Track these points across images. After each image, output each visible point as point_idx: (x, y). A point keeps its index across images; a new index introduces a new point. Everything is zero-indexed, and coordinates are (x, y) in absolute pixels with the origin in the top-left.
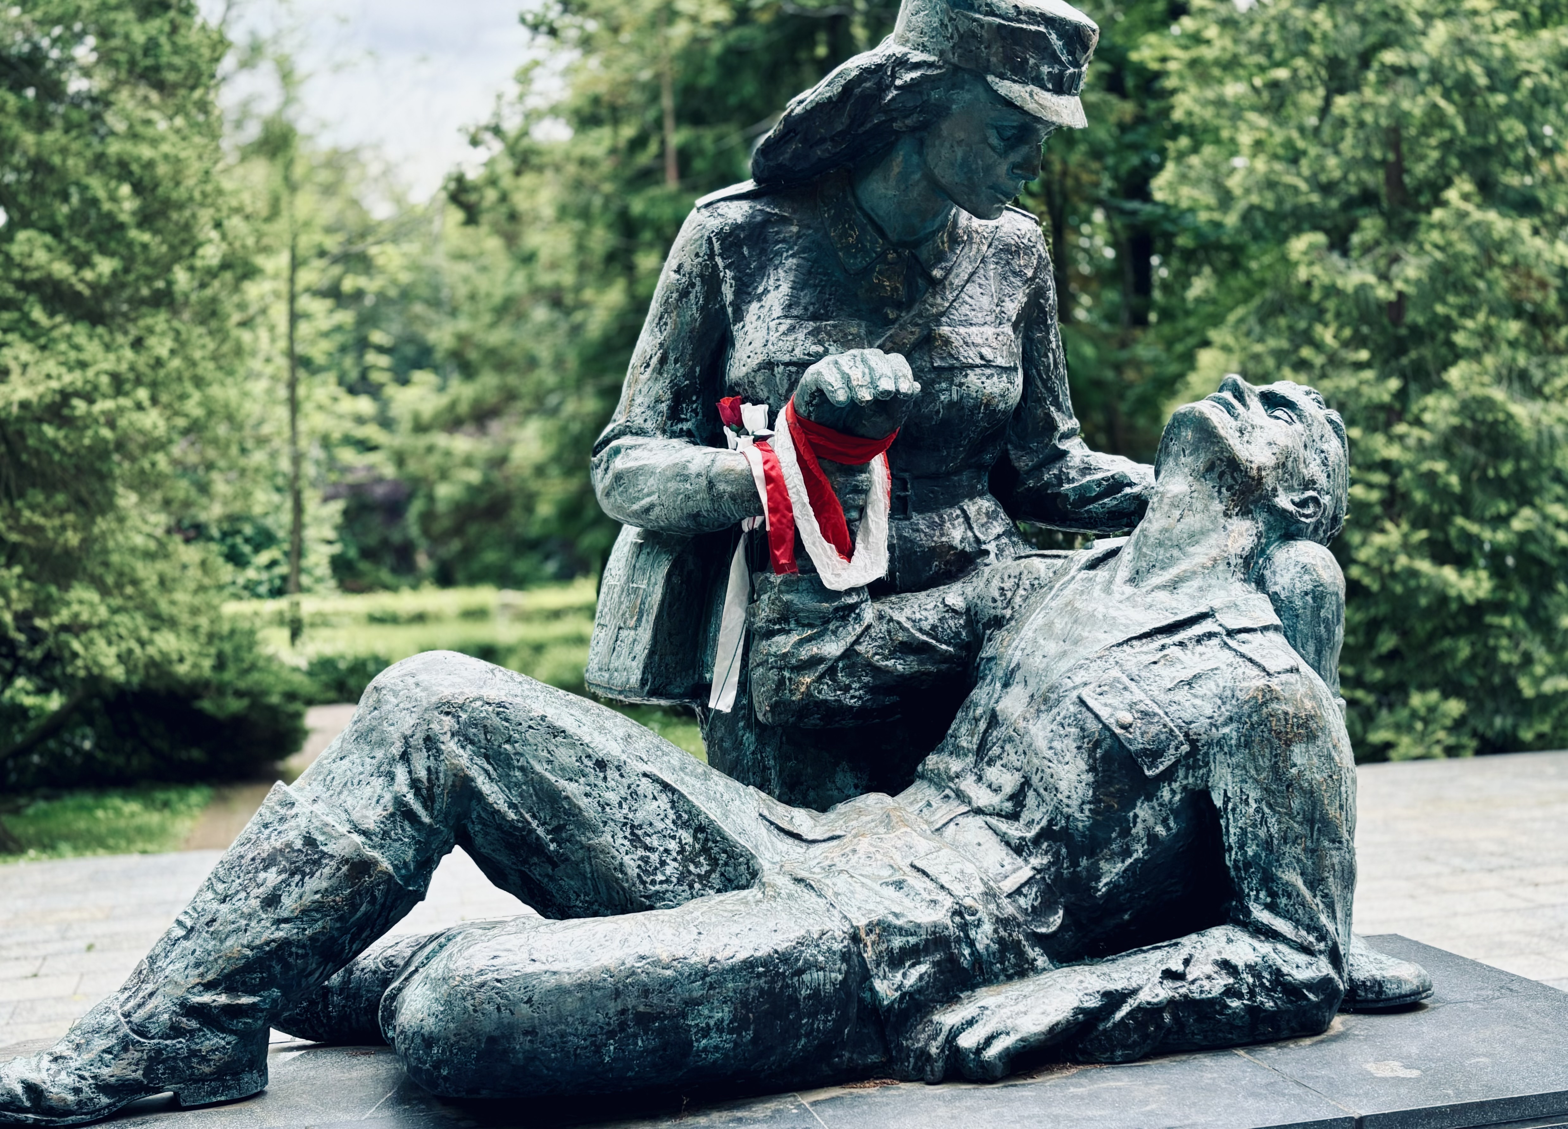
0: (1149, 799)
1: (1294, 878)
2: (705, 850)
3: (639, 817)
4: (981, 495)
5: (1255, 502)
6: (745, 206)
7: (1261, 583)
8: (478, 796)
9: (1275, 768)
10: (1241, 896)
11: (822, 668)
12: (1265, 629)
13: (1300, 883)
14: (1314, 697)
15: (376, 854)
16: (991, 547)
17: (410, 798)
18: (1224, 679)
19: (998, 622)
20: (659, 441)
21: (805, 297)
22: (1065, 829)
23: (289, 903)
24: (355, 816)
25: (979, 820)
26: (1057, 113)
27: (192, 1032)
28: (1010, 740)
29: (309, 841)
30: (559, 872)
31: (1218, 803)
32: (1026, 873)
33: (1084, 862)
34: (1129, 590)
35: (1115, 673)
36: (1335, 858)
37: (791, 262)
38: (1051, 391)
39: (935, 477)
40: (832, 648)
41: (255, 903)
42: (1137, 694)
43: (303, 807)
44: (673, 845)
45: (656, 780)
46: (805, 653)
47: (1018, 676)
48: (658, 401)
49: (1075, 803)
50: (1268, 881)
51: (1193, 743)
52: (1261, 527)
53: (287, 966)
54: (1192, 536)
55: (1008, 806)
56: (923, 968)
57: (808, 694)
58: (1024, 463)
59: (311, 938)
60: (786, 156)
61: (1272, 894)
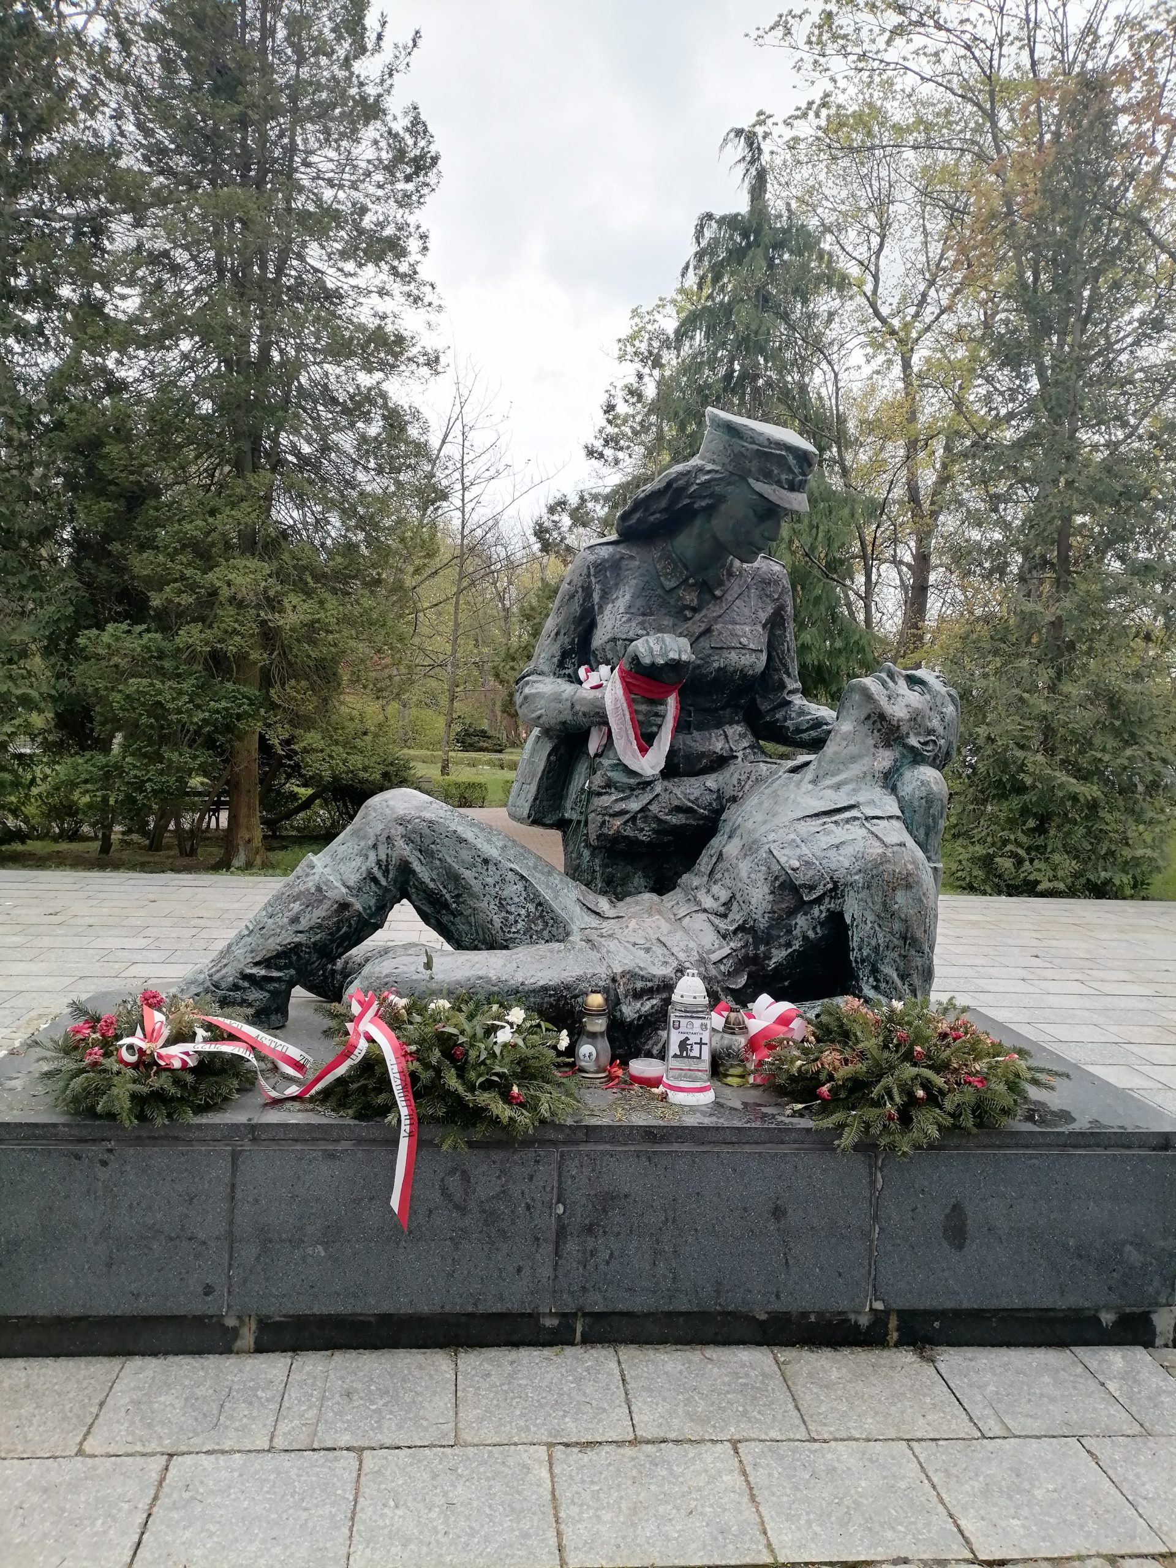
0: (805, 914)
1: (889, 971)
2: (541, 916)
3: (505, 894)
4: (738, 723)
5: (895, 740)
6: (611, 548)
7: (894, 790)
8: (413, 872)
9: (884, 904)
10: (857, 979)
11: (628, 816)
12: (891, 817)
13: (895, 975)
14: (913, 862)
15: (352, 900)
16: (740, 754)
17: (375, 870)
18: (859, 846)
19: (734, 799)
20: (551, 679)
21: (639, 602)
22: (752, 927)
23: (304, 924)
24: (345, 877)
25: (704, 916)
26: (790, 503)
27: (245, 989)
28: (728, 870)
29: (319, 889)
30: (457, 920)
31: (848, 921)
32: (726, 951)
33: (762, 948)
34: (810, 787)
35: (793, 836)
36: (919, 962)
37: (633, 582)
38: (785, 665)
39: (708, 710)
40: (634, 805)
41: (286, 920)
42: (805, 850)
43: (319, 869)
44: (523, 912)
45: (517, 873)
46: (618, 807)
47: (738, 832)
48: (553, 656)
49: (760, 912)
50: (875, 971)
51: (835, 883)
52: (898, 755)
53: (299, 958)
54: (852, 757)
55: (722, 909)
56: (654, 1002)
57: (618, 832)
58: (765, 707)
59: (315, 944)
60: (633, 521)
61: (877, 980)
